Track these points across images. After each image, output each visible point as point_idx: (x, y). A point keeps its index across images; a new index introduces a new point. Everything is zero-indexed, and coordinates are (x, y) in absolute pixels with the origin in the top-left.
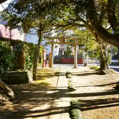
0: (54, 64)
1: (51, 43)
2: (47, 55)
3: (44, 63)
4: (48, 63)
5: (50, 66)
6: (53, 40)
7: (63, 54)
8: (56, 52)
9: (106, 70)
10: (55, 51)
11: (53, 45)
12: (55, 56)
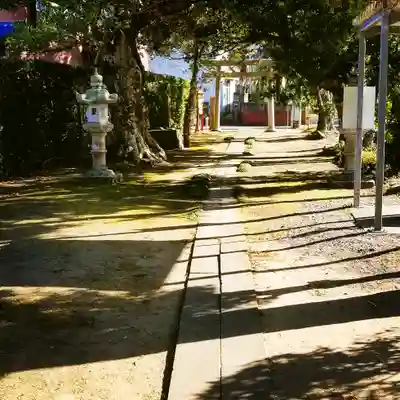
0: (221, 125)
1: (215, 74)
2: (205, 104)
3: (200, 121)
4: (207, 122)
5: (213, 129)
6: (219, 68)
7: (246, 100)
8: (227, 96)
9: (326, 130)
10: (224, 92)
11: (218, 79)
12: (224, 104)
